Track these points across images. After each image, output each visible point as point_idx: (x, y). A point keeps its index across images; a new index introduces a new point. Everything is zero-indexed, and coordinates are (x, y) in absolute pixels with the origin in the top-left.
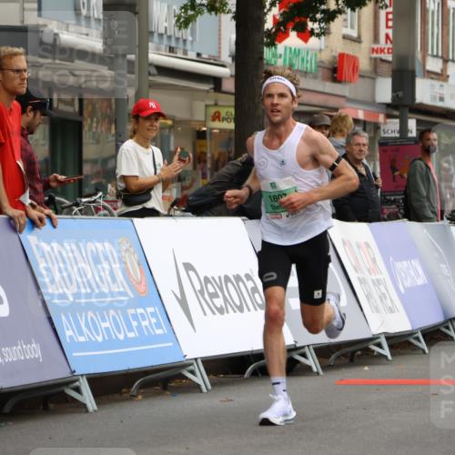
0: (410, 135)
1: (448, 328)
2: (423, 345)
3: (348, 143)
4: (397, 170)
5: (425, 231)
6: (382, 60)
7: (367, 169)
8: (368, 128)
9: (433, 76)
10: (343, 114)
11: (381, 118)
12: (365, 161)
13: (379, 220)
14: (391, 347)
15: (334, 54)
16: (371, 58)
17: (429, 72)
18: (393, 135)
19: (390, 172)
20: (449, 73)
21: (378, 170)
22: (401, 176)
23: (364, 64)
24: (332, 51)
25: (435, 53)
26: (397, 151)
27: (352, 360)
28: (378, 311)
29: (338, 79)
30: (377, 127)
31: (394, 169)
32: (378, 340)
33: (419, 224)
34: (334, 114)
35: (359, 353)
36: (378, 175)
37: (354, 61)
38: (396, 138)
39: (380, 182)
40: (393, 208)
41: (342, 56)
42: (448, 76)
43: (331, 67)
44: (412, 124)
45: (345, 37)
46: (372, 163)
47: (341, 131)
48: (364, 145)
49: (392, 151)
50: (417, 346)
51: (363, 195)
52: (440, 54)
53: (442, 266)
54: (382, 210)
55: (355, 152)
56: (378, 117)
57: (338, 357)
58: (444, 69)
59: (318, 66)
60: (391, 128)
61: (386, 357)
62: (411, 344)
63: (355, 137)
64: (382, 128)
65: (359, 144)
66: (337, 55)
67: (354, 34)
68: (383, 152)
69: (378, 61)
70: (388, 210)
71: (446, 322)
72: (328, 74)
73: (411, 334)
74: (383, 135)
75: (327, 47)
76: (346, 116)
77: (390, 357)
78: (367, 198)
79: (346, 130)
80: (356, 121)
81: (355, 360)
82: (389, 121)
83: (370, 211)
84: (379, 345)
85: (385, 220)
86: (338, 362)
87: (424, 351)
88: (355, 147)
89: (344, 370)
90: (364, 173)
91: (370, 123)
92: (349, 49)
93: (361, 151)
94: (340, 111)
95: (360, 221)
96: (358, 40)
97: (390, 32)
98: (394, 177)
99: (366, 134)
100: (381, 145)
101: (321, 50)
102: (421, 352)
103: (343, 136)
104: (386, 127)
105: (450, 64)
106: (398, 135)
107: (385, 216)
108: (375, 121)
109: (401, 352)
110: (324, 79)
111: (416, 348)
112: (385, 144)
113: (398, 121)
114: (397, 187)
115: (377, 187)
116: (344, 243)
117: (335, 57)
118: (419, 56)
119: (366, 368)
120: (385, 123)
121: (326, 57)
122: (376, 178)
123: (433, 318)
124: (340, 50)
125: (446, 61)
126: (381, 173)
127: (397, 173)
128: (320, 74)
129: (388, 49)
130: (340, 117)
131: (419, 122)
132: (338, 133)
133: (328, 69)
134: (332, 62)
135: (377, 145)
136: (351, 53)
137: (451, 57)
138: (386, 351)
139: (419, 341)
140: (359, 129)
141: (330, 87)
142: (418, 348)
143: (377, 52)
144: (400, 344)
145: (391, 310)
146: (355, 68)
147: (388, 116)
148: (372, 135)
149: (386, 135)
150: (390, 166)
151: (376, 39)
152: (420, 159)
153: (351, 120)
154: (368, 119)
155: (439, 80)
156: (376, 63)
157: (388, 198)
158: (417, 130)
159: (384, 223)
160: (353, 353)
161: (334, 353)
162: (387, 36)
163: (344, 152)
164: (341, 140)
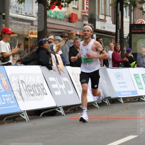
1: (105, 100)
3: (74, 42)
6: (85, 15)
8: (80, 37)
15: (70, 13)
16: (82, 15)
17: (100, 19)
20: (106, 19)
23: (79, 17)
24: (69, 12)
25: (102, 13)
27: (74, 111)
29: (71, 21)
35: (77, 108)
37: (76, 16)
41: (72, 14)
42: (106, 21)
43: (69, 18)
44: (95, 36)
45: (73, 8)
47: (72, 38)
48: (79, 42)
52: (104, 14)
59: (65, 17)
62: (93, 106)
63: (77, 40)
66: (71, 14)
67: (76, 7)
69: (84, 16)
72: (68, 20)
73: (93, 102)
75: (67, 11)
76: (73, 33)
79: (73, 38)
80: (77, 35)
81: (76, 111)
86: (70, 111)
87: (97, 108)
88: (76, 43)
89: (72, 114)
92: (75, 12)
93: (78, 44)
96: (77, 9)
97: (88, 6)
99: (80, 39)
101: (66, 12)
103: (73, 39)
105: (107, 17)
109: (90, 108)
110: (67, 21)
111: (95, 107)
116: (72, 74)
117: (70, 14)
118: (97, 14)
119: (79, 113)
121: (67, 14)
124: (72, 12)
125: (105, 16)
128: (65, 20)
129: (87, 12)
131: (97, 35)
134: (69, 16)
136: (75, 13)
137: (107, 15)
139: (96, 105)
140: (78, 37)
141: (68, 24)
143: (84, 13)
144: (90, 105)
146: (77, 18)
151: (83, 9)
154: (81, 34)
155: (103, 22)
156: (83, 16)
160: (75, 109)
161: (69, 109)
162: (87, 8)
163: (73, 45)
164: (72, 41)
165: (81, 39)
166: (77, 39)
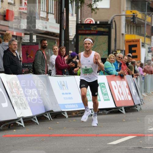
0: (34, 41)
1: (46, 115)
2: (37, 121)
4: (29, 55)
5: (39, 78)
7: (17, 54)
8: (17, 39)
9: (43, 19)
10: (8, 33)
11: (23, 35)
12: (16, 51)
13: (21, 74)
14: (24, 122)
15: (5, 10)
18: (27, 41)
19: (26, 55)
20: (49, 18)
21: (21, 55)
22: (30, 57)
24: (4, 9)
25: (44, 10)
26: (28, 47)
27: (9, 128)
28: (20, 109)
29: (6, 19)
30: (21, 38)
31: (27, 54)
32: (20, 120)
33: (37, 75)
34: (4, 33)
35: (12, 125)
36: (21, 57)
38: (28, 43)
39: (22, 60)
40: (27, 69)
41: (8, 11)
42: (48, 19)
43: (3, 15)
44: (34, 37)
45: (9, 3)
46: (19, 52)
47: (7, 39)
48: (16, 45)
49: (27, 48)
50: (35, 122)
51: (15, 64)
52: (45, 11)
53: (45, 91)
54: (23, 70)
55: (13, 48)
56: (21, 34)
57: (4, 127)
58: (47, 16)
60: (26, 39)
61: (22, 126)
62: (32, 121)
64: (23, 39)
65: (15, 45)
66: (6, 10)
67: (13, 2)
68: (23, 48)
70: (24, 70)
71: (46, 113)
72: (1, 17)
73: (32, 117)
74: (23, 41)
75: (2, 7)
76: (9, 34)
77: (24, 126)
78: (17, 66)
79: (9, 39)
80: (13, 36)
81: (10, 127)
82: (25, 36)
83: (18, 70)
84: (20, 122)
85: (24, 74)
86: (4, 128)
87: (37, 123)
88: (13, 46)
89: (6, 131)
90: (16, 55)
91: (19, 36)
93: (15, 47)
94: (7, 32)
95: (14, 74)
96: (14, 5)
97: (26, 2)
98: (27, 57)
100: (22, 45)
102: (36, 124)
103: (8, 41)
104: (25, 38)
105: (49, 15)
106: (29, 41)
107: (24, 72)
108: (20, 36)
109: (29, 124)
111: (34, 123)
112: (24, 45)
113: (29, 36)
114: (28, 61)
115: (21, 61)
116: (7, 82)
117: (5, 11)
119: (15, 130)
120: (24, 37)
121: (1, 11)
122: (20, 58)
123: (41, 111)
124: (7, 8)
125: (48, 13)
126: (22, 56)
127: (28, 56)
130: (7, 34)
131: (37, 37)
132: (6, 40)
133: (2, 15)
134: (4, 13)
135: (21, 45)
136: (11, 9)
137: (50, 12)
138: (23, 124)
139: (35, 120)
140: (14, 39)
141: (3, 22)
142: (35, 123)
144: (28, 121)
145: (25, 108)
146: (13, 15)
147: (25, 34)
148: (19, 41)
149: (25, 41)
150: (26, 53)
152: (40, 50)
153: (11, 35)
155: (45, 20)
157: (25, 65)
158: (36, 39)
159: (23, 75)
160: (10, 125)
161: (2, 125)
162: (25, 3)
163: (8, 47)
164: (7, 43)
165: (18, 40)
166: (13, 40)
